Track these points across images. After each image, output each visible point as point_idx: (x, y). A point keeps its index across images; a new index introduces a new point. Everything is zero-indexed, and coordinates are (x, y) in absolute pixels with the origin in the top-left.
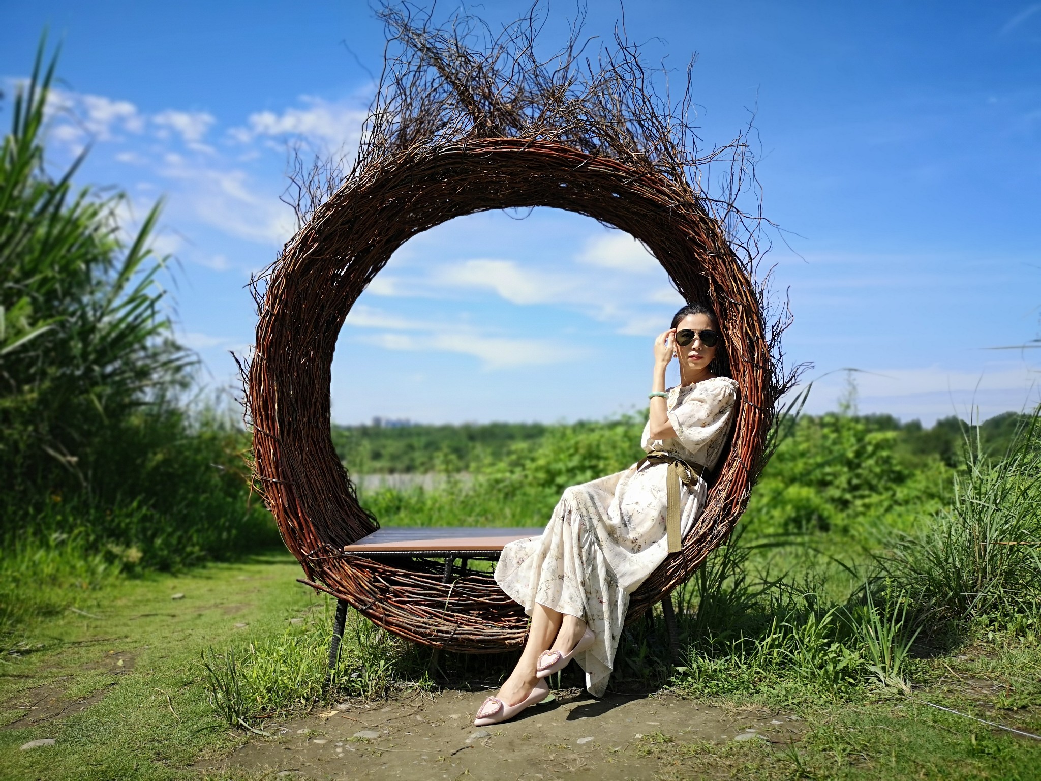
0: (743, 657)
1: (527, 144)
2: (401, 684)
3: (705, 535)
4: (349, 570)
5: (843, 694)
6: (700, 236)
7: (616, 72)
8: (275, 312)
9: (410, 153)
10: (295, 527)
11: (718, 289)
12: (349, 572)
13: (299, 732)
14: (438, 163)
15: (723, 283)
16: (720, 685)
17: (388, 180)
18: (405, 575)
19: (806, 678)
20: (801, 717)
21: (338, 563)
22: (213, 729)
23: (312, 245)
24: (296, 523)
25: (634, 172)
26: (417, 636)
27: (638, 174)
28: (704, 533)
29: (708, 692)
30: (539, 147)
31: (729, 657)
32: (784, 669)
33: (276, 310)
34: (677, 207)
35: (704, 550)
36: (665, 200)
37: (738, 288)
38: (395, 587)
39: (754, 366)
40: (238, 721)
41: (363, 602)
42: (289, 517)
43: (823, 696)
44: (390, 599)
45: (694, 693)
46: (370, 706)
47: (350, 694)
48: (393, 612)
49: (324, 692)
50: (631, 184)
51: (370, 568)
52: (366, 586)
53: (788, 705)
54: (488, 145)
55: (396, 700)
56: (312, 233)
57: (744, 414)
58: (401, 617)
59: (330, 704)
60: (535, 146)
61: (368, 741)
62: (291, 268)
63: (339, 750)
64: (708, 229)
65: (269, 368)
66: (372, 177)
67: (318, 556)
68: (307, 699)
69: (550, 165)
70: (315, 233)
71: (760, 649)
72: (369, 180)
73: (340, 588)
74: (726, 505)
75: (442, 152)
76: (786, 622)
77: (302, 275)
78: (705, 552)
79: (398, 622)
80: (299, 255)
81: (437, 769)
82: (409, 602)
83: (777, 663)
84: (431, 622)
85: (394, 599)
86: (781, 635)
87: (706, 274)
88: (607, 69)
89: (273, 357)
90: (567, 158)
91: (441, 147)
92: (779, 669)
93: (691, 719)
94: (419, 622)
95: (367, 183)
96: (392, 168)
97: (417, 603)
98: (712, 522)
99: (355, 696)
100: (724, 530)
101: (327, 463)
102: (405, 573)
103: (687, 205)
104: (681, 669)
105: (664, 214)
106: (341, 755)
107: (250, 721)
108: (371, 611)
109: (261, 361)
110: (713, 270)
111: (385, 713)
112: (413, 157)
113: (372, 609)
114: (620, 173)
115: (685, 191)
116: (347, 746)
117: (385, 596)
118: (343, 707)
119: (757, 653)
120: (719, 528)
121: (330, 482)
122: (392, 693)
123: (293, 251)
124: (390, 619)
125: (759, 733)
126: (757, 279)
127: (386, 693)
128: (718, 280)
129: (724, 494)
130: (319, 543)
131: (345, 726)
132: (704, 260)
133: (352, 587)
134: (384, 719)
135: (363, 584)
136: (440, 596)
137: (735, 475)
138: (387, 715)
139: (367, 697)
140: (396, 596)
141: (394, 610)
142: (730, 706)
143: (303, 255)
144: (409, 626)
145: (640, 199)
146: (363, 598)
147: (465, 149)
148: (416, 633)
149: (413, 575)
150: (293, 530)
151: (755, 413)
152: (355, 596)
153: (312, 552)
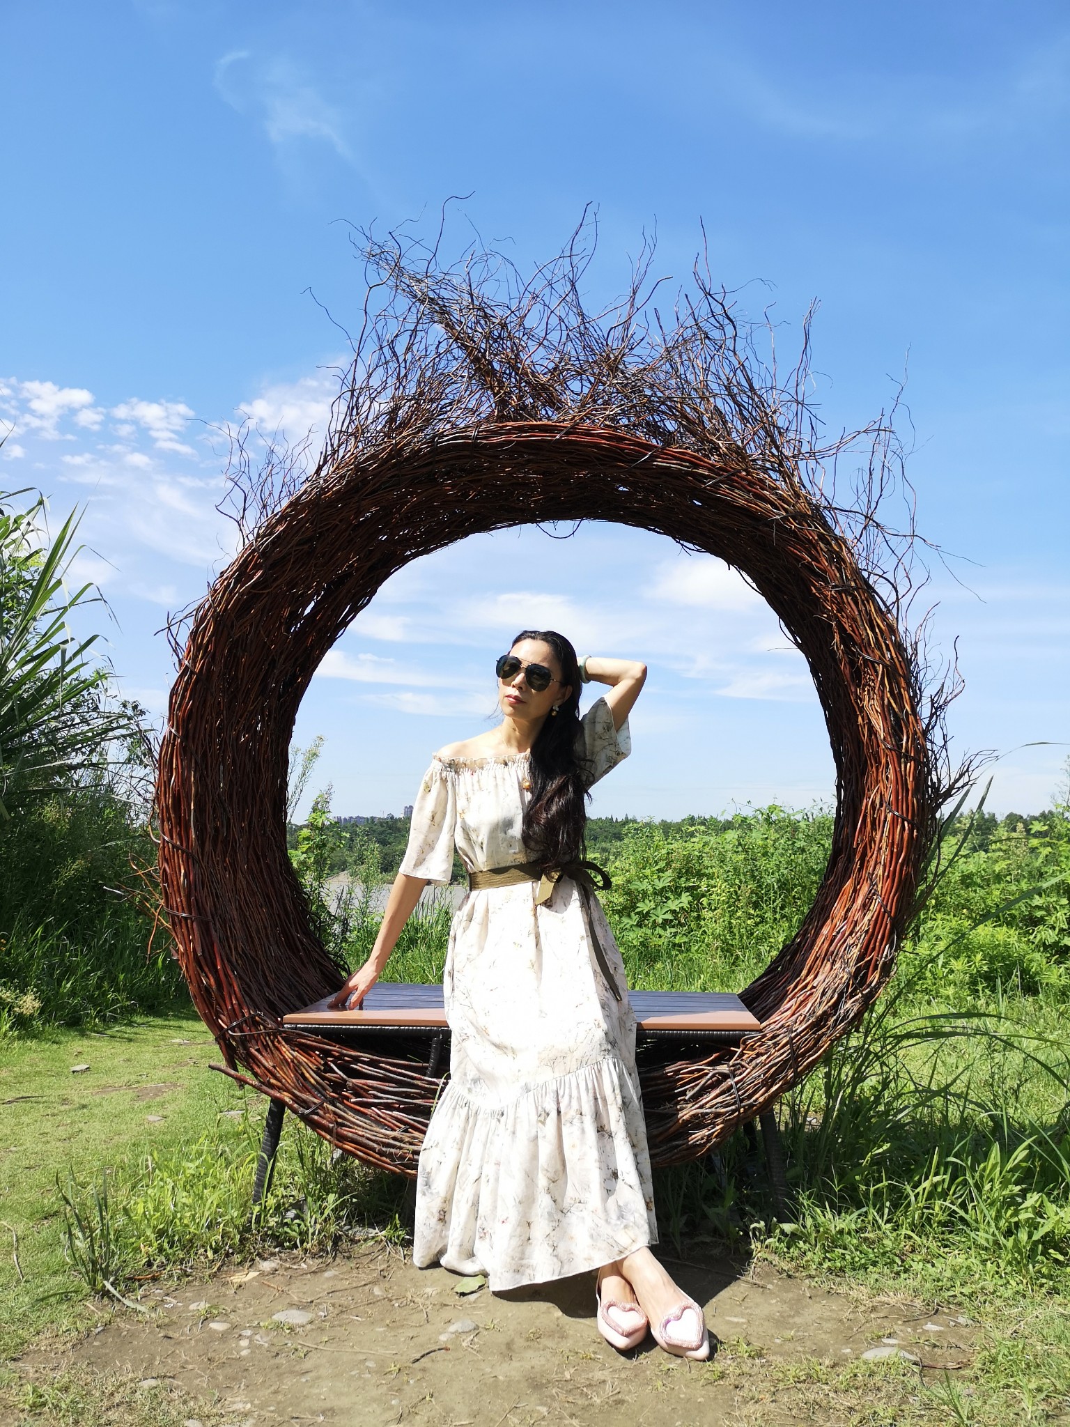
0: (886, 1211)
1: (565, 430)
2: (359, 1232)
3: (825, 1016)
4: (288, 1052)
5: (1044, 1281)
6: (819, 563)
7: (699, 328)
8: (197, 670)
9: (397, 444)
10: (210, 985)
11: (847, 639)
12: (288, 1055)
13: (193, 1307)
14: (438, 458)
15: (853, 631)
16: (848, 1257)
17: (365, 482)
18: (372, 1063)
19: (986, 1249)
20: (973, 1319)
21: (273, 1042)
22: (65, 1297)
23: (254, 574)
24: (212, 980)
25: (720, 469)
26: (384, 1159)
27: (727, 471)
28: (825, 1013)
29: (829, 1269)
30: (582, 434)
31: (864, 1209)
32: (951, 1232)
33: (199, 666)
34: (785, 519)
35: (824, 1039)
36: (767, 510)
37: (877, 638)
38: (354, 1081)
39: (901, 756)
40: (104, 1286)
41: (305, 1104)
42: (203, 971)
43: (1012, 1282)
44: (347, 1098)
45: (806, 1268)
46: (309, 1266)
47: (280, 1245)
48: (349, 1121)
49: (242, 1240)
50: (716, 486)
51: (321, 1050)
52: (312, 1077)
53: (955, 1296)
54: (509, 432)
55: (349, 1258)
56: (254, 557)
57: (886, 829)
58: (361, 1128)
59: (249, 1260)
60: (577, 433)
61: (291, 1329)
62: (222, 606)
63: (244, 1343)
64: (831, 551)
65: (184, 749)
66: (342, 477)
67: (242, 1031)
68: (215, 1251)
69: (599, 459)
70: (259, 558)
71: (913, 1199)
72: (338, 482)
73: (273, 1081)
74: (858, 970)
75: (444, 442)
76: (955, 1156)
77: (240, 616)
78: (826, 1042)
79: (355, 1136)
80: (234, 589)
81: (385, 1387)
82: (375, 1105)
83: (939, 1223)
84: (406, 1137)
85: (353, 1100)
86: (947, 1177)
87: (829, 617)
88: (686, 324)
89: (191, 735)
90: (624, 449)
91: (442, 435)
92: (943, 1233)
93: (798, 1313)
94: (387, 1137)
95: (334, 486)
96: (370, 465)
97: (389, 1107)
98: (836, 996)
99: (289, 1248)
100: (855, 1009)
102: (371, 1059)
103: (800, 517)
104: (788, 1227)
105: (765, 529)
106: (244, 1353)
107: (122, 1286)
108: (316, 1117)
109: (174, 740)
110: (838, 611)
111: (328, 1279)
112: (402, 449)
113: (318, 1114)
114: (701, 471)
115: (797, 495)
116: (257, 1337)
117: (340, 1094)
118: (267, 1266)
119: (909, 1205)
120: (848, 1005)
121: (279, 915)
122: (344, 1246)
123: (226, 582)
124: (345, 1131)
125: (902, 1348)
126: (908, 625)
127: (335, 1246)
128: (847, 627)
129: (855, 952)
130: (245, 1011)
131: (264, 1299)
132: (826, 596)
133: (289, 1078)
134: (324, 1290)
135: (307, 1075)
136: (423, 1097)
137: (872, 923)
138: (331, 1283)
139: (306, 1250)
140: (357, 1095)
141: (351, 1116)
142: (861, 1292)
143: (240, 587)
144: (371, 1143)
145: (729, 508)
146: (304, 1096)
147: (477, 438)
148: (381, 1154)
149: (383, 1062)
150: (207, 989)
151: (903, 828)
152: (293, 1094)
153: (235, 1024)
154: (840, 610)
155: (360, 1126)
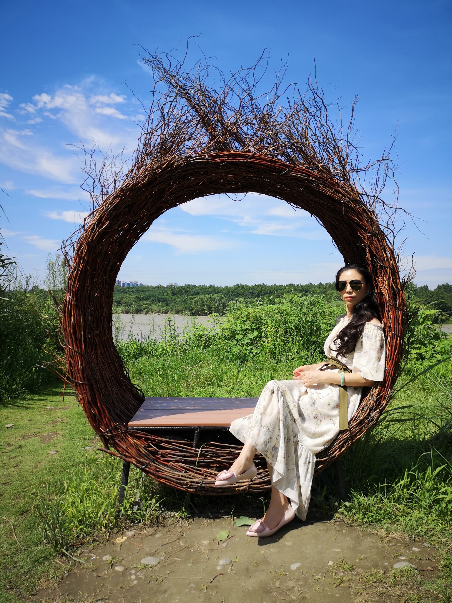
0: (385, 494)
1: (249, 157)
2: (167, 514)
3: (364, 419)
4: (132, 441)
6: (363, 222)
7: (304, 106)
8: (80, 269)
9: (170, 161)
10: (95, 413)
11: (373, 256)
12: (132, 442)
13: (104, 558)
14: (189, 168)
15: (376, 252)
17: (155, 179)
18: (168, 443)
20: (430, 543)
21: (125, 437)
22: (46, 558)
23: (105, 224)
24: (96, 411)
25: (320, 177)
26: (178, 485)
27: (323, 179)
29: (367, 522)
30: (256, 159)
31: (376, 494)
32: (411, 502)
33: (81, 266)
34: (349, 202)
35: (364, 428)
36: (340, 197)
37: (387, 257)
38: (161, 451)
39: (397, 309)
40: (62, 551)
41: (142, 463)
42: (92, 407)
43: (439, 523)
44: (160, 459)
45: (357, 521)
46: (148, 532)
47: (133, 522)
48: (162, 469)
49: (117, 522)
50: (318, 186)
51: (145, 438)
52: (143, 451)
54: (223, 157)
57: (389, 339)
58: (166, 471)
59: (121, 531)
60: (254, 158)
61: (152, 567)
62: (91, 238)
63: (133, 577)
64: (368, 217)
65: (76, 305)
66: (146, 177)
67: (111, 433)
68: (106, 528)
69: (264, 171)
70: (107, 215)
72: (143, 179)
73: (127, 454)
74: (377, 399)
75: (192, 161)
76: (412, 471)
77: (98, 243)
78: (364, 430)
79: (165, 476)
80: (96, 230)
81: (203, 597)
82: (171, 461)
83: (406, 498)
84: (186, 475)
85: (162, 459)
86: (409, 480)
87: (365, 246)
88: (298, 104)
89: (79, 299)
90: (275, 167)
91: (191, 157)
92: (408, 502)
93: (360, 545)
94: (179, 475)
95: (142, 181)
96: (158, 171)
97: (178, 462)
98: (368, 410)
99: (137, 524)
100: (377, 416)
101: (112, 358)
102: (168, 441)
103: (355, 201)
104: (348, 504)
105: (339, 206)
106: (135, 582)
107: (70, 550)
108: (147, 469)
109: (71, 302)
111: (158, 538)
112: (173, 163)
113: (148, 468)
114: (311, 178)
115: (353, 191)
116: (138, 573)
117: (156, 457)
118: (130, 533)
120: (373, 414)
122: (161, 521)
123: (92, 227)
124: (160, 474)
125: (409, 561)
127: (157, 521)
128: (374, 251)
129: (376, 391)
130: (112, 424)
131: (134, 552)
132: (364, 237)
133: (133, 452)
134: (159, 545)
135: (141, 450)
136: (192, 457)
138: (160, 540)
140: (163, 457)
141: (162, 467)
142: (383, 533)
143: (99, 229)
144: (172, 479)
145: (323, 196)
146: (141, 460)
147: (208, 159)
148: (177, 483)
149: (173, 442)
150: (94, 415)
151: (397, 339)
152: (136, 459)
153: (108, 430)
154: (371, 243)
155: (167, 472)
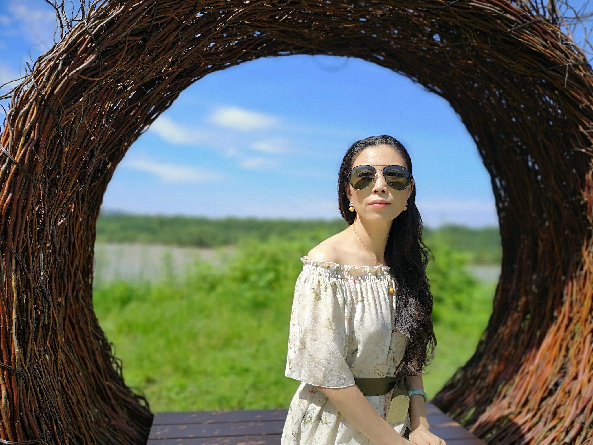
8: (17, 159)
23: (85, 58)
33: (19, 155)
50: (520, 31)
56: (85, 39)
62: (48, 89)
70: (91, 41)
77: (66, 103)
80: (62, 71)
101: (89, 345)
114: (509, 16)
121: (92, 373)
123: (51, 64)
143: (69, 71)
